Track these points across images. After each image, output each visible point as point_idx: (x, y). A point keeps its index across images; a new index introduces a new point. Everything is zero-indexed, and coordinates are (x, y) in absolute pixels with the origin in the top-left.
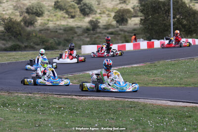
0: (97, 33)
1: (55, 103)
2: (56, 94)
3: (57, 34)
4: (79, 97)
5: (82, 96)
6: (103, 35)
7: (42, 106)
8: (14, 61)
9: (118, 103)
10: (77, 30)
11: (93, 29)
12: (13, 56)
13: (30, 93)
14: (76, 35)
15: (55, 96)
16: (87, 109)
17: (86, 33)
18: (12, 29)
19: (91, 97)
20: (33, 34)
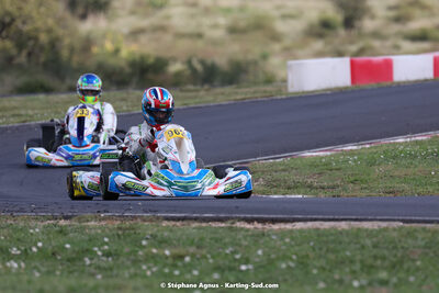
0: (361, 35)
1: (162, 242)
2: (167, 219)
3: (200, 44)
4: (260, 226)
5: (274, 221)
6: (389, 43)
7: (107, 254)
8: (14, 122)
9: (410, 234)
10: (281, 27)
11: (349, 23)
12: (15, 108)
13: (66, 218)
14: (277, 47)
15: (165, 224)
16: (285, 258)
17: (320, 36)
18: (18, 23)
19: (310, 224)
20: (102, 46)
